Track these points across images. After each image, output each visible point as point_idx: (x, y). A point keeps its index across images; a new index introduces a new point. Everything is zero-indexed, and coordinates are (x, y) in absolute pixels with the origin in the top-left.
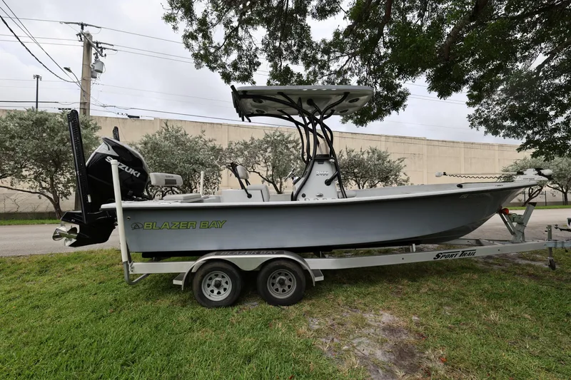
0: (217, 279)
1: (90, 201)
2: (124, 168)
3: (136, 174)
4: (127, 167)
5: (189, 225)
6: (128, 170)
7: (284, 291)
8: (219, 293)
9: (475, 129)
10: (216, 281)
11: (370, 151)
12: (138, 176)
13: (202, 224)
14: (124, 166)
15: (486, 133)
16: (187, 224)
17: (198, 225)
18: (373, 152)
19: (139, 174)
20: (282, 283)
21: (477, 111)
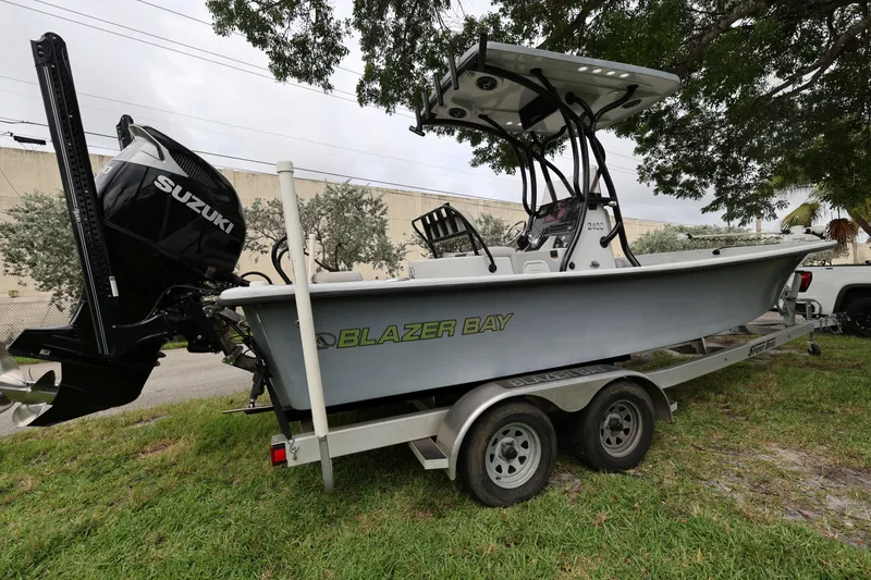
0: (507, 440)
1: (115, 293)
2: (201, 208)
3: (226, 225)
4: (208, 208)
5: (442, 328)
6: (210, 213)
7: (619, 441)
8: (512, 470)
9: (644, 184)
10: (503, 446)
11: (482, 220)
12: (228, 231)
13: (467, 326)
14: (200, 203)
15: (656, 191)
16: (438, 327)
17: (459, 329)
18: (487, 222)
19: (231, 226)
20: (615, 427)
21: (647, 160)
